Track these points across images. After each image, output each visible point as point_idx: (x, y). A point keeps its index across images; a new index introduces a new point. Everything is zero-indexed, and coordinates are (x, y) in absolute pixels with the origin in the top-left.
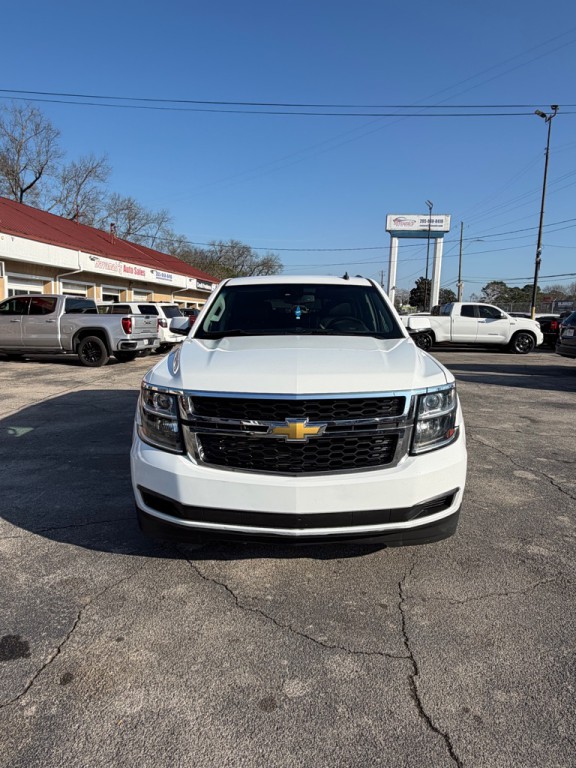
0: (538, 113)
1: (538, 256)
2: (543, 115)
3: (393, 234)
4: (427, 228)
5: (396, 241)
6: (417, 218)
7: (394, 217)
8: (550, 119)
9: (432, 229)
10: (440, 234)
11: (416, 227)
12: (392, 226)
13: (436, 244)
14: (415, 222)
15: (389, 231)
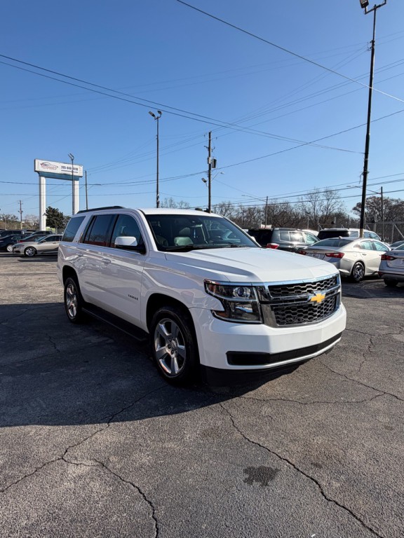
0: (150, 113)
1: (157, 199)
2: (153, 115)
3: (41, 174)
4: (71, 173)
5: (43, 179)
6: (60, 165)
7: (41, 162)
8: (158, 118)
9: (75, 174)
10: (77, 178)
11: (59, 171)
12: (39, 168)
13: (73, 185)
14: (58, 168)
15: (38, 172)
